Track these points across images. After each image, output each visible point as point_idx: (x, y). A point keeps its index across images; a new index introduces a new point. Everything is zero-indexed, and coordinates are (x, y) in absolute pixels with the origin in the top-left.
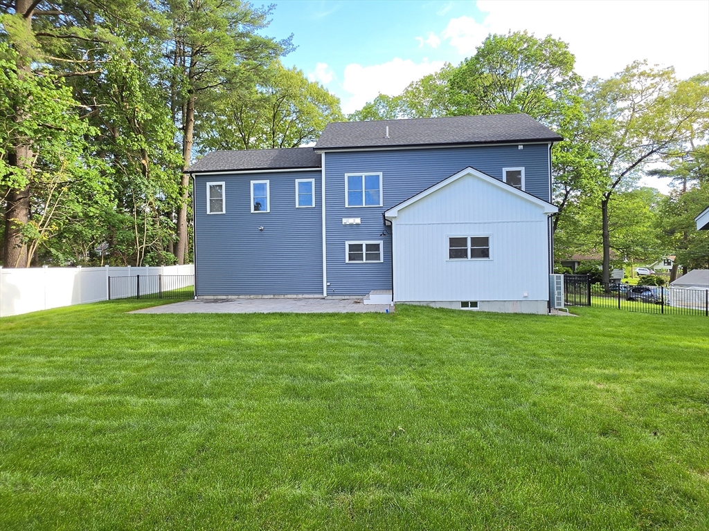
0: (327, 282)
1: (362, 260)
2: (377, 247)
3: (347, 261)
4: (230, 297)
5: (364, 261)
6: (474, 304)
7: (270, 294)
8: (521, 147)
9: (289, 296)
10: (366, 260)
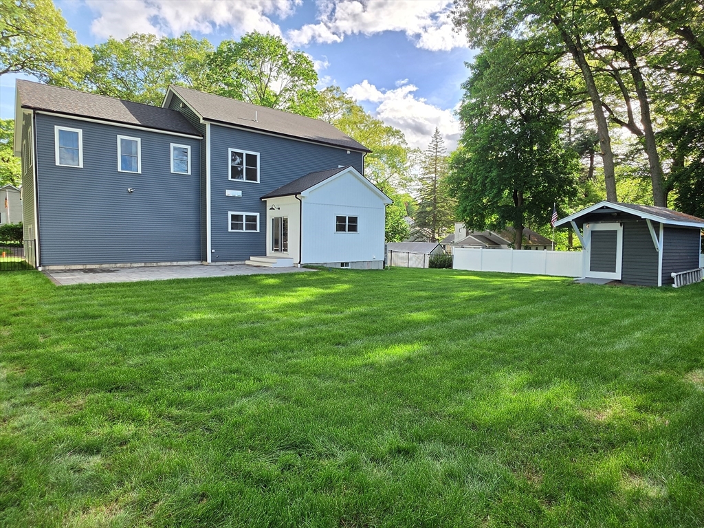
0: (212, 249)
1: (242, 229)
2: (254, 219)
3: (230, 230)
4: (104, 266)
5: (244, 231)
6: (347, 264)
7: (141, 262)
8: (348, 152)
9: (163, 264)
10: (246, 229)
